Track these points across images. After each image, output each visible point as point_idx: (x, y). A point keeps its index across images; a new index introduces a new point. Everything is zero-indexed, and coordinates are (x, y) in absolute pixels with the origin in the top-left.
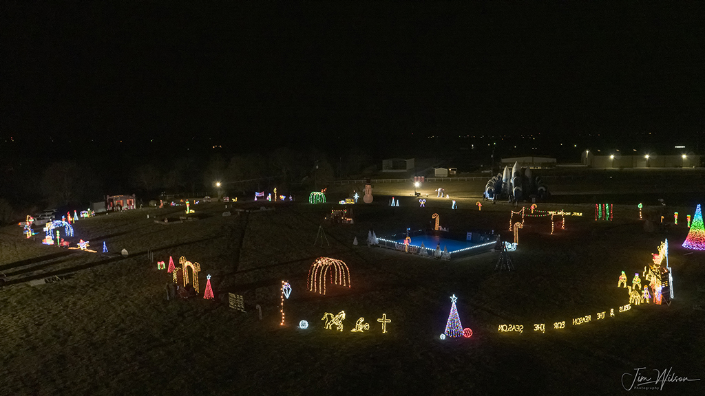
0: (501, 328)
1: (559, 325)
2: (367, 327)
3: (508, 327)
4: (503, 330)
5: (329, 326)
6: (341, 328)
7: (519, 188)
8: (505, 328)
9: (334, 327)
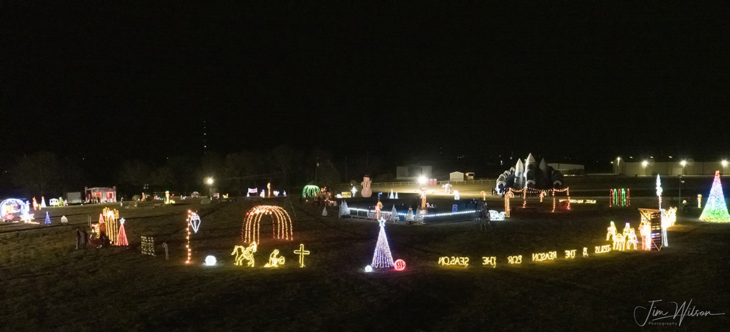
0: (442, 260)
1: (515, 260)
2: (282, 261)
3: (451, 260)
4: (444, 263)
5: (238, 262)
6: (252, 263)
7: (532, 181)
8: (446, 260)
9: (245, 262)
